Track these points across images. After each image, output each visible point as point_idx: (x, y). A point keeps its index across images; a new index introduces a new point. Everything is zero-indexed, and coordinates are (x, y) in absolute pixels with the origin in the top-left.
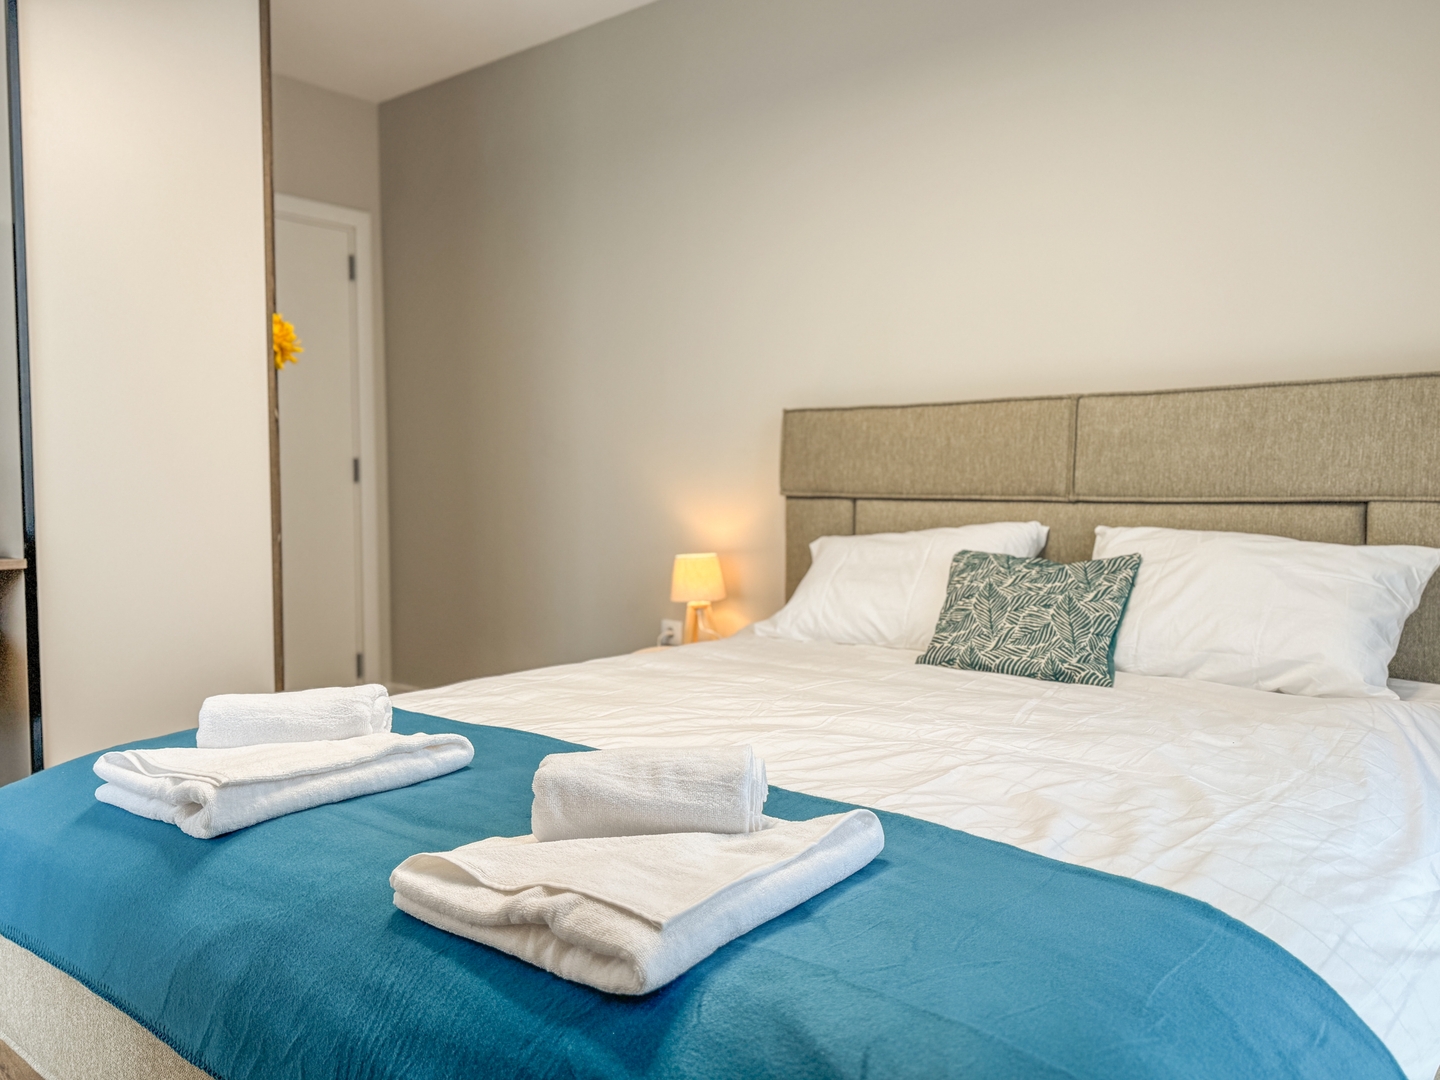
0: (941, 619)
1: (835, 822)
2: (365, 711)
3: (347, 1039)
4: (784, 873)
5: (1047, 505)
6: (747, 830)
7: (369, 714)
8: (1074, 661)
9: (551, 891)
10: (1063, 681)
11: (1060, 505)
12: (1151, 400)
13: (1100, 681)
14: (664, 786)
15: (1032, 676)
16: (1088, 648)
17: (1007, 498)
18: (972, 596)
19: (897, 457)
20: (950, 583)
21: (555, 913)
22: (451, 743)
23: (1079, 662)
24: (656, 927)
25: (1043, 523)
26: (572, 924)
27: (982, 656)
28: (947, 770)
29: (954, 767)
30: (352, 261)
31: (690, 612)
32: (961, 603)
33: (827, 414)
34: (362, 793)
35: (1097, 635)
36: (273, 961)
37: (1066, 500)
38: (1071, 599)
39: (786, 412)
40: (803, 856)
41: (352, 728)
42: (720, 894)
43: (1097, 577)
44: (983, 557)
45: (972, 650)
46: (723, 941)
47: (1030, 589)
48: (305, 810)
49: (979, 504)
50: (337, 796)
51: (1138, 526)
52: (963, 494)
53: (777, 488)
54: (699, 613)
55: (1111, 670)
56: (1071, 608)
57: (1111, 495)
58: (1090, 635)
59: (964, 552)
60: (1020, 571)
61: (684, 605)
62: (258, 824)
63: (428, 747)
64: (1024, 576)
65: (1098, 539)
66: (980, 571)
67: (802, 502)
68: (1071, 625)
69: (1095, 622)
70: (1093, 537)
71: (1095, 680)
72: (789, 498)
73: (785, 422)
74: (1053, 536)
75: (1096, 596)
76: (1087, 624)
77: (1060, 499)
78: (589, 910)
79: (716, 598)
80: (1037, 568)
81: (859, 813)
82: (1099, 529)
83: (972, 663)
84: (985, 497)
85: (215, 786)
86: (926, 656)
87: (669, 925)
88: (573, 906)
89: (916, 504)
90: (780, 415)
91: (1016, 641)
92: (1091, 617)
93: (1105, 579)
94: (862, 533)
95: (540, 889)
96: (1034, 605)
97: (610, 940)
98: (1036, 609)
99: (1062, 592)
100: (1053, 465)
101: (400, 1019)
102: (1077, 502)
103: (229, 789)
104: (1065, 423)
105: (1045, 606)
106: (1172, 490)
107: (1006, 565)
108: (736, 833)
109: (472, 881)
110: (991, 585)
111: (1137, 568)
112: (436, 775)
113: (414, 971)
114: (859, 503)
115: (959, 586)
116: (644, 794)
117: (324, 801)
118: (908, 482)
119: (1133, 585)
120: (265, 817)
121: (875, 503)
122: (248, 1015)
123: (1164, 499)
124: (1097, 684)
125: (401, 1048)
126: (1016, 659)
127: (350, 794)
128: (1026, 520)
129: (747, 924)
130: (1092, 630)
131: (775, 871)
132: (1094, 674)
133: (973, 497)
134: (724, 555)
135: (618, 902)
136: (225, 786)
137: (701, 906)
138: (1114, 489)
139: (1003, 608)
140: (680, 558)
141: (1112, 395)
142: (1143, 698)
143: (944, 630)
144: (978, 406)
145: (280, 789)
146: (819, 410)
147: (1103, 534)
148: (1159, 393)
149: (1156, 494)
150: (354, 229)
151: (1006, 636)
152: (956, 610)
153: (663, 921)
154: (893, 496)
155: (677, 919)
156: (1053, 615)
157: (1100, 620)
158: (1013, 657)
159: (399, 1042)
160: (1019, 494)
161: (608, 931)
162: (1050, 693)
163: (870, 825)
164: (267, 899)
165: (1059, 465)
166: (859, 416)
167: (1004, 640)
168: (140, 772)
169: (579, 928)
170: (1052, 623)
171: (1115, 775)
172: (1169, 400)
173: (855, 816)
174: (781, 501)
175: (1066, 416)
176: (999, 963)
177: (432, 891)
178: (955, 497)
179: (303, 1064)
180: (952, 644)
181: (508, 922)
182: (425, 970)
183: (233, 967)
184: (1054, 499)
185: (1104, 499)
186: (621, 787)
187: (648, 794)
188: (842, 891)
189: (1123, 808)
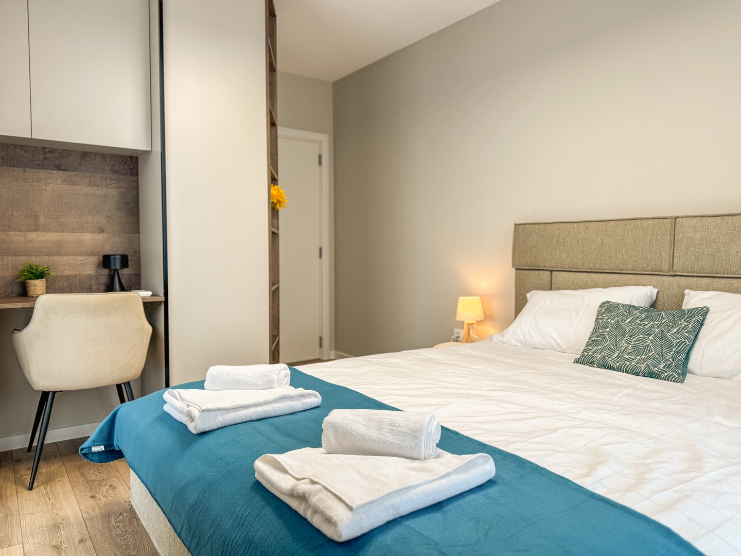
0: (589, 339)
1: (466, 459)
2: (275, 377)
3: (226, 539)
4: (430, 486)
5: (657, 276)
6: (423, 458)
7: (276, 378)
8: (662, 366)
9: (313, 482)
10: (654, 378)
11: (665, 277)
12: (719, 220)
13: (676, 379)
14: (383, 431)
15: (637, 374)
16: (671, 360)
17: (635, 272)
18: (607, 327)
19: (574, 249)
20: (596, 320)
21: (310, 494)
22: (310, 395)
23: (664, 367)
24: (350, 508)
25: (654, 287)
26: (316, 501)
27: (610, 361)
28: (555, 430)
29: (560, 429)
30: (320, 157)
31: (465, 325)
32: (601, 331)
33: (537, 226)
34: (267, 417)
35: (677, 352)
36: (206, 496)
37: (669, 274)
38: (663, 332)
39: (516, 225)
40: (443, 477)
41: (269, 385)
42: (389, 494)
43: (681, 320)
44: (616, 305)
45: (604, 357)
46: (391, 518)
47: (640, 325)
48: (240, 423)
49: (619, 275)
50: (254, 418)
51: (710, 290)
52: (611, 270)
53: (511, 264)
54: (470, 326)
55: (685, 373)
56: (663, 337)
57: (694, 273)
58: (672, 352)
59: (607, 302)
60: (635, 314)
61: (463, 322)
62: (218, 429)
63: (299, 396)
64: (637, 317)
65: (686, 297)
66: (613, 313)
67: (523, 271)
68: (661, 346)
69: (676, 345)
70: (683, 295)
71: (672, 378)
72: (516, 269)
73: (515, 231)
74: (660, 294)
75: (678, 330)
76: (671, 346)
77: (665, 274)
78: (325, 495)
79: (479, 320)
80: (646, 313)
81: (481, 455)
82: (686, 292)
83: (604, 365)
84: (622, 272)
85: (199, 411)
86: (579, 359)
87: (357, 509)
88: (319, 491)
89: (584, 274)
90: (513, 226)
91: (630, 354)
92: (674, 342)
93: (685, 321)
94: (555, 290)
95: (308, 480)
96: (641, 334)
97: (329, 513)
98: (642, 336)
99: (658, 328)
100: (661, 255)
101: (247, 534)
102: (675, 275)
103: (205, 413)
104: (668, 232)
105: (647, 335)
106: (731, 270)
107: (628, 311)
108: (416, 459)
109: (285, 471)
110: (618, 322)
111: (706, 315)
112: (303, 410)
113: (256, 511)
114: (554, 273)
115: (601, 321)
116: (373, 435)
117: (249, 420)
118: (580, 263)
119: (702, 324)
120: (220, 426)
121: (562, 273)
122: (195, 520)
123: (726, 276)
124: (674, 381)
125: (245, 548)
126: (628, 363)
127: (260, 417)
128: (645, 286)
129: (404, 511)
130: (674, 350)
131: (425, 484)
132: (673, 374)
133: (616, 271)
134: (484, 298)
135: (337, 493)
136: (203, 411)
137: (377, 500)
138: (696, 269)
139: (623, 335)
140: (460, 298)
141: (696, 217)
142: (696, 391)
143: (590, 345)
144: (619, 222)
145: (228, 413)
146: (533, 224)
147: (689, 295)
148: (722, 215)
149: (721, 272)
150: (321, 142)
151: (624, 351)
152: (598, 335)
153: (354, 506)
154: (572, 270)
155: (361, 506)
156: (651, 340)
157: (678, 344)
158: (627, 362)
159: (245, 545)
160: (642, 271)
161: (329, 507)
162: (641, 385)
163: (487, 462)
164: (210, 467)
165: (664, 255)
166: (555, 227)
167: (622, 353)
168: (177, 399)
169: (318, 504)
170: (651, 345)
171: (654, 440)
172: (730, 219)
173: (480, 456)
174: (513, 271)
175: (669, 228)
176: (528, 550)
177: (268, 474)
178: (606, 271)
179: (211, 547)
180: (594, 354)
181: (293, 494)
182: (260, 512)
183: (192, 496)
184: (662, 273)
185: (690, 274)
186: (363, 430)
187: (375, 435)
188: (464, 497)
189: (649, 461)
